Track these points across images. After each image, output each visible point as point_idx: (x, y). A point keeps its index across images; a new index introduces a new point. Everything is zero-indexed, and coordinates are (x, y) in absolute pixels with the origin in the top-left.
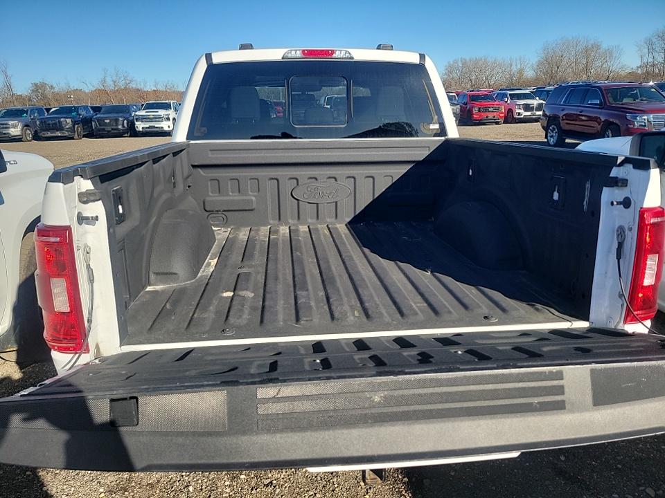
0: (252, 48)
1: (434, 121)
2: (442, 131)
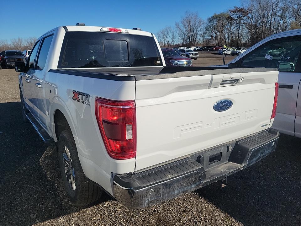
1: (159, 59)
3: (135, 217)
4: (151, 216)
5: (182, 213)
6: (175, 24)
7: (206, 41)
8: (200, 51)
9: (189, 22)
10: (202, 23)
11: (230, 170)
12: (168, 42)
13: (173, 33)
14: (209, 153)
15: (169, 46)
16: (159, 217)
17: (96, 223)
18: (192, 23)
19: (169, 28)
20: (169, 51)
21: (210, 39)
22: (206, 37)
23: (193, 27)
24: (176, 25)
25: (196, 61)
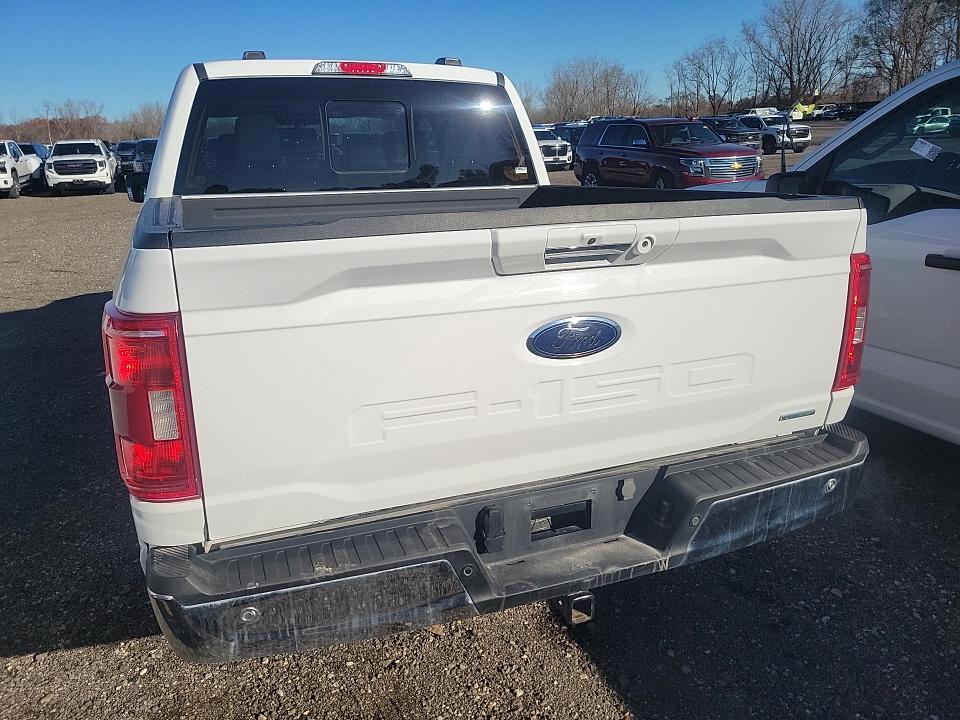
0: (265, 58)
1: (521, 163)
2: (532, 177)
3: (324, 676)
4: (373, 680)
5: (477, 686)
6: (741, 28)
7: (856, 84)
8: (826, 119)
9: (792, 19)
10: (842, 19)
11: (604, 569)
12: (712, 94)
13: (733, 59)
14: (532, 500)
15: (714, 107)
16: (397, 687)
17: (208, 676)
18: (805, 21)
19: (721, 43)
20: (682, 126)
21: (873, 76)
22: (857, 69)
23: (808, 35)
24: (745, 31)
25: (799, 157)
